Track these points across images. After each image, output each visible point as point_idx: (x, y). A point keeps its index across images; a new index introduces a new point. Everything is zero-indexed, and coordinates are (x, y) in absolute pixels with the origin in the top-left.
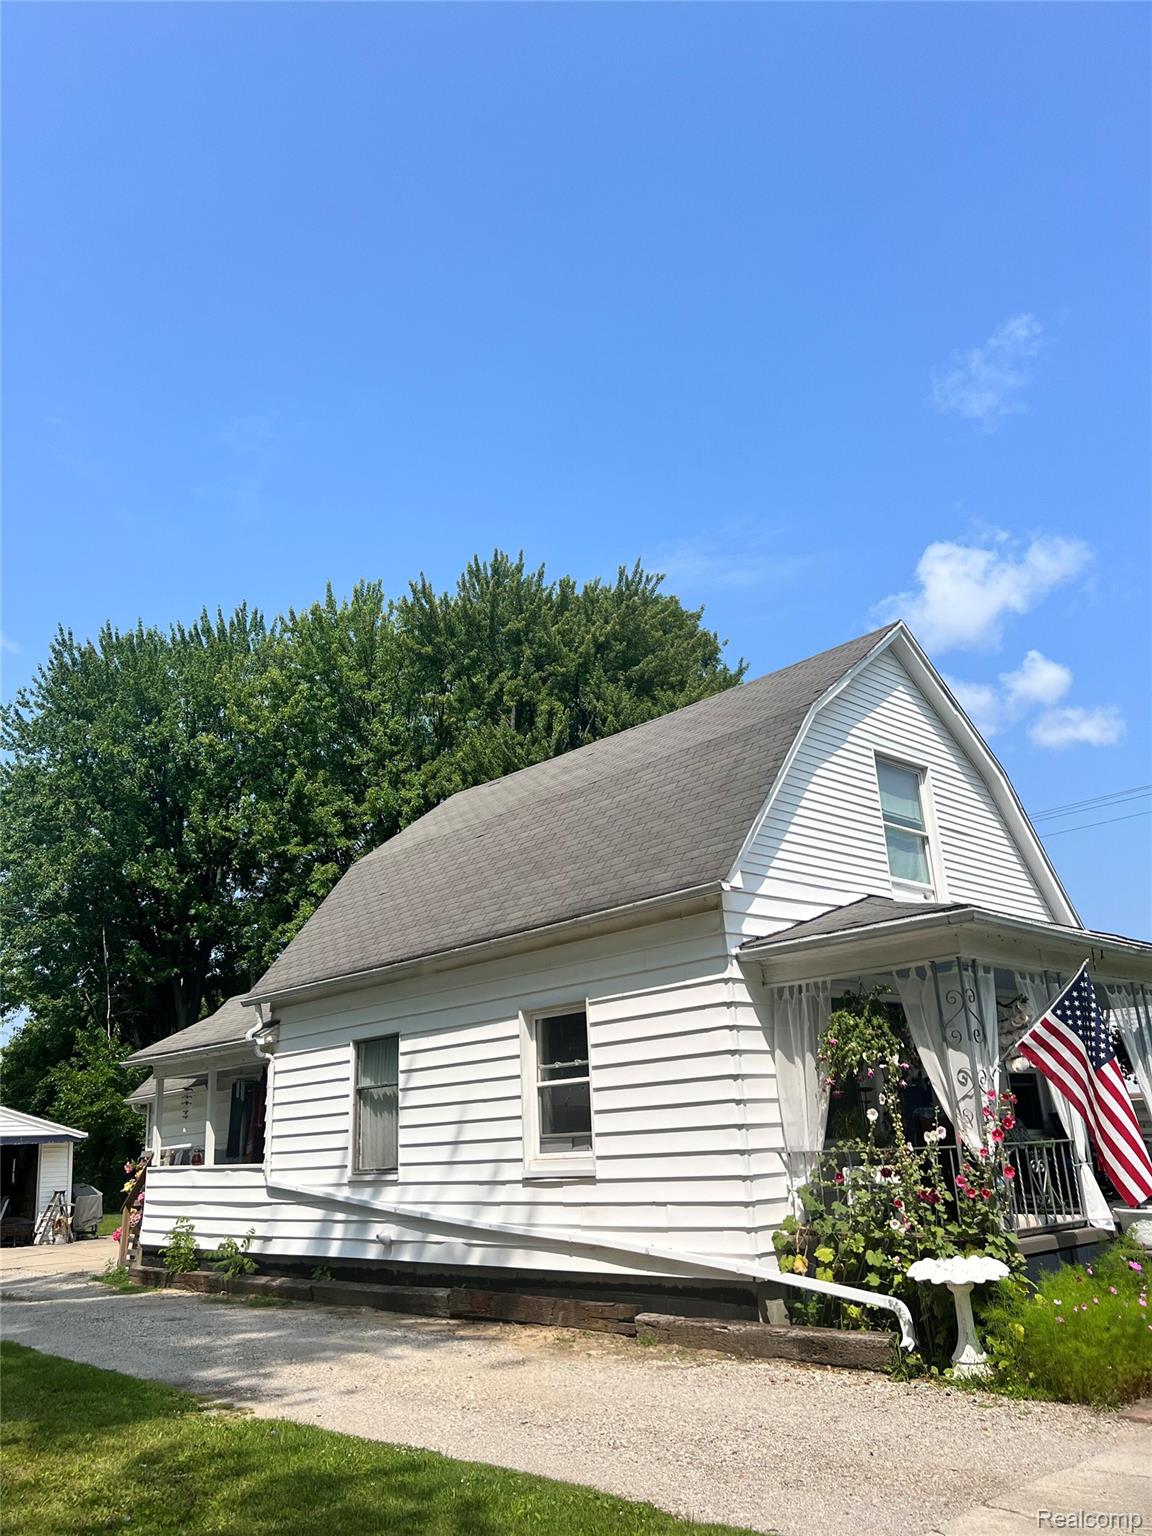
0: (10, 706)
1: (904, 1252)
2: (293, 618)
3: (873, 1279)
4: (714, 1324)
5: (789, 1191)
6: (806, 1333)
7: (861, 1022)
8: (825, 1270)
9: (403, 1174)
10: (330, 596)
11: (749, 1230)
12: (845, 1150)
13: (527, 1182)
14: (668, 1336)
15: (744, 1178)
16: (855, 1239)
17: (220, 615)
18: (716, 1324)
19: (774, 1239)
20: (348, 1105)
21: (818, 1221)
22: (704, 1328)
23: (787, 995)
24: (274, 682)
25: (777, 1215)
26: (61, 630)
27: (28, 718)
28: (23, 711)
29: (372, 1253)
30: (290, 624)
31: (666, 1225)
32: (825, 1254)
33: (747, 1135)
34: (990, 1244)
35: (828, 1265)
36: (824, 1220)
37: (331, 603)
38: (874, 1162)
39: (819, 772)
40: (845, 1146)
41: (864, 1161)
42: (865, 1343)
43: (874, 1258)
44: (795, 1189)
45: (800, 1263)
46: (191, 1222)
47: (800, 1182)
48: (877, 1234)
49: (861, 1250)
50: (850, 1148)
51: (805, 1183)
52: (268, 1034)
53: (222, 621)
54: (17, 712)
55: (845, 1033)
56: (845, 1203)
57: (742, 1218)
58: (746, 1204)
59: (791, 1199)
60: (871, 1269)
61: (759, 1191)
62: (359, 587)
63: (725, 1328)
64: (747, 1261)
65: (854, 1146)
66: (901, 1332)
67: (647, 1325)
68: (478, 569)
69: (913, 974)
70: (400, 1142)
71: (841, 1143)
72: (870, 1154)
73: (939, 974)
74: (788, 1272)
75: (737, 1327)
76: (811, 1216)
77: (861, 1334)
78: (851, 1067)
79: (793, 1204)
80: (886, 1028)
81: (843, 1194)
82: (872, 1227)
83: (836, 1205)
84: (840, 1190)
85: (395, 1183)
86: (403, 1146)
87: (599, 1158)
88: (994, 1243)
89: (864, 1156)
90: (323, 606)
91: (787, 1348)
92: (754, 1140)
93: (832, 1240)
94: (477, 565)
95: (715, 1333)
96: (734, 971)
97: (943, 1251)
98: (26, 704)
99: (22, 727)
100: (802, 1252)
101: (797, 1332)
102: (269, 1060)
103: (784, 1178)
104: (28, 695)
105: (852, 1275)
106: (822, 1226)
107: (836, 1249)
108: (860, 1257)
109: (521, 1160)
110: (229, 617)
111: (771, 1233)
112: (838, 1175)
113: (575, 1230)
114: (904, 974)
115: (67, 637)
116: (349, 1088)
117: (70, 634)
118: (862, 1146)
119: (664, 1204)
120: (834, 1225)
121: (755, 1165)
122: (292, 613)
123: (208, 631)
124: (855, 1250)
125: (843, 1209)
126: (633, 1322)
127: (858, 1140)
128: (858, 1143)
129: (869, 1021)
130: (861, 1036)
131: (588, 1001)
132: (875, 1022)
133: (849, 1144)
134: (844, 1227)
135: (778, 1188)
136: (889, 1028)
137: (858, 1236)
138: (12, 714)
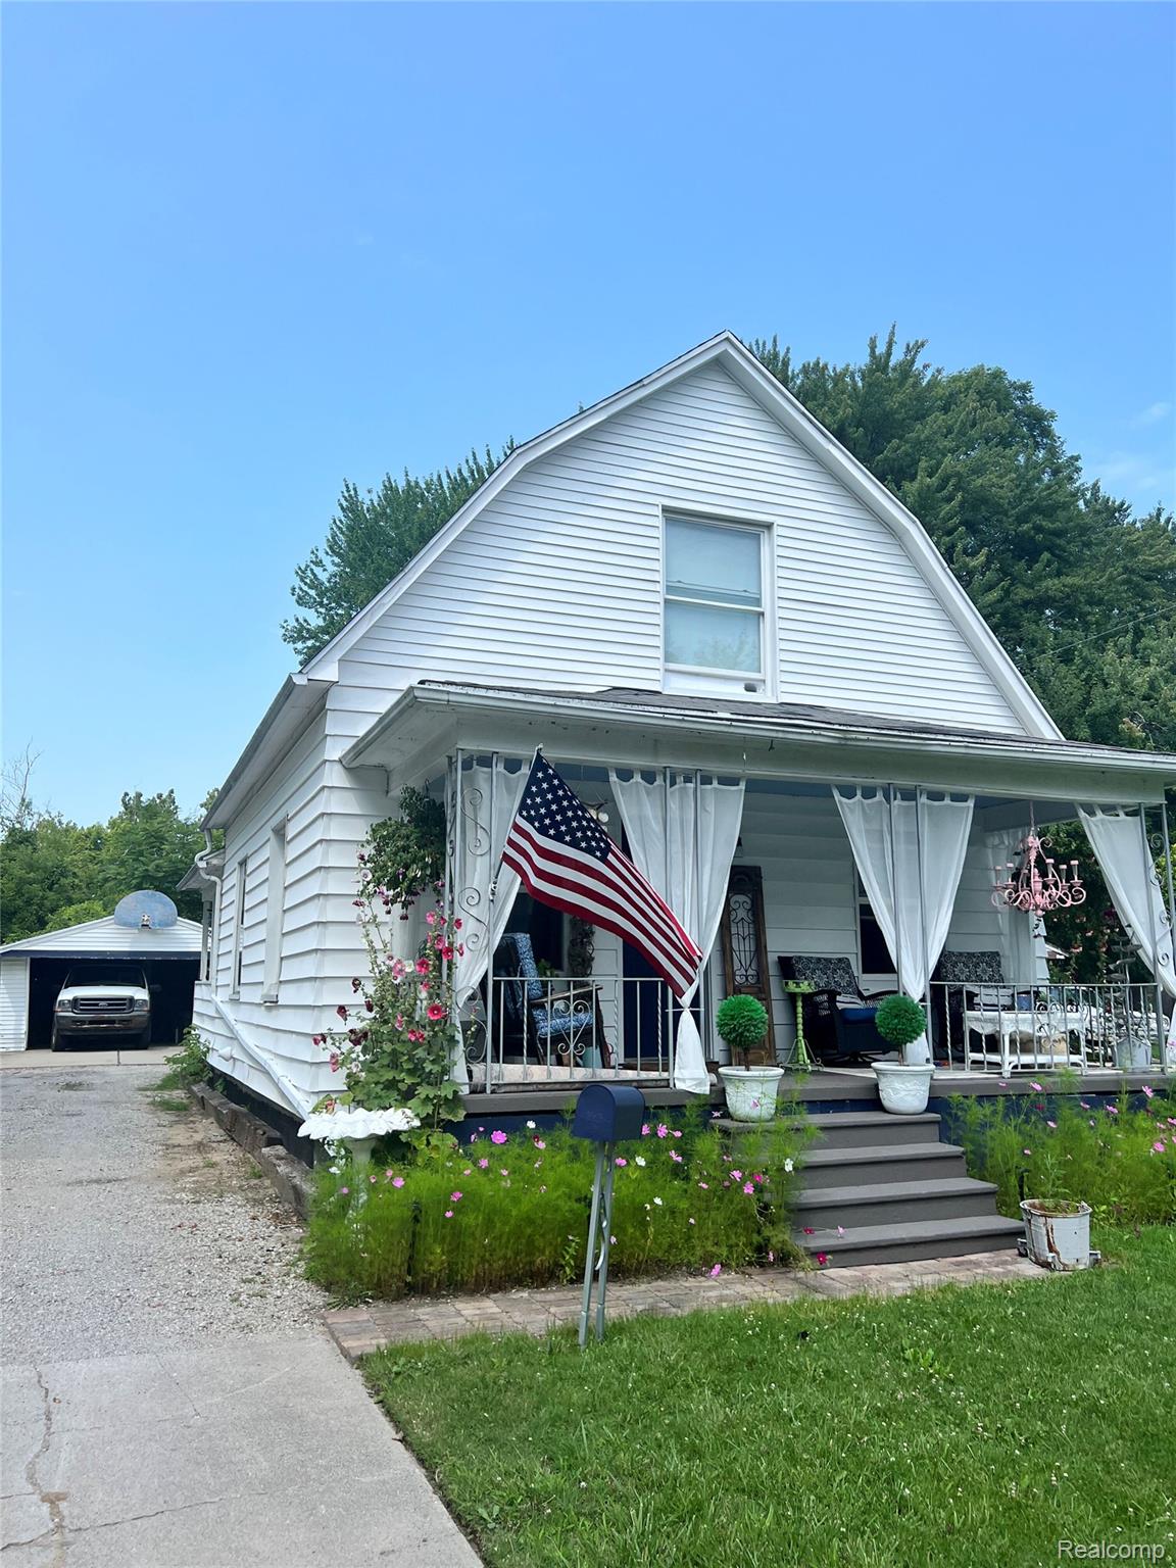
0: (307, 566)
11: (311, 1065)
15: (313, 1008)
17: (489, 455)
26: (347, 486)
27: (323, 576)
28: (318, 570)
52: (212, 857)
53: (490, 461)
54: (312, 570)
57: (310, 1052)
64: (307, 1098)
85: (239, 1002)
87: (281, 983)
96: (334, 776)
98: (319, 563)
99: (315, 584)
102: (216, 882)
104: (321, 555)
109: (263, 984)
115: (352, 493)
117: (355, 489)
138: (309, 573)
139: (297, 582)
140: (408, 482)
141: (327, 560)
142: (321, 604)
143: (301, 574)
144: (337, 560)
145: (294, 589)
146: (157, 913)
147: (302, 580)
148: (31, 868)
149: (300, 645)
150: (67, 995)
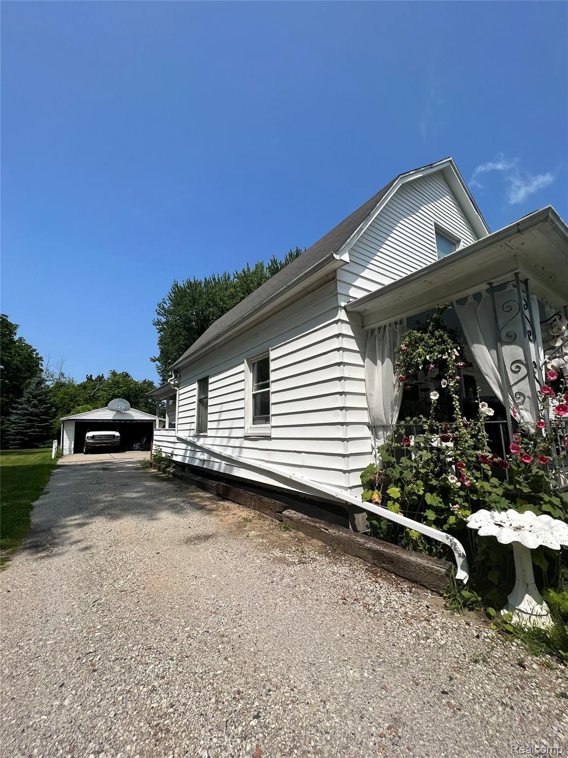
0: (161, 303)
1: (460, 500)
2: (237, 273)
3: (431, 515)
4: (321, 525)
5: (373, 448)
6: (378, 547)
7: (426, 336)
8: (394, 504)
9: (210, 433)
10: (248, 267)
11: (345, 472)
12: (411, 423)
13: (246, 438)
14: (298, 526)
15: (343, 440)
16: (417, 485)
17: (218, 276)
18: (322, 525)
19: (361, 477)
20: (195, 406)
21: (390, 469)
22: (316, 527)
23: (376, 332)
24: (231, 293)
25: (364, 463)
26: (175, 281)
27: (166, 307)
28: (164, 305)
29: (196, 463)
30: (236, 276)
31: (300, 464)
32: (394, 492)
33: (346, 414)
34: (546, 503)
35: (396, 500)
36: (394, 468)
37: (248, 269)
38: (432, 431)
39: (402, 222)
40: (411, 421)
41: (425, 430)
42: (424, 567)
43: (431, 499)
44: (376, 447)
45: (376, 496)
46: (161, 448)
47: (381, 442)
48: (434, 482)
49: (421, 492)
50: (415, 422)
51: (383, 443)
52: (176, 380)
55: (413, 344)
56: (410, 458)
57: (340, 464)
58: (344, 456)
59: (374, 453)
60: (430, 507)
61: (352, 448)
62: (257, 263)
63: (327, 530)
64: (343, 490)
65: (418, 420)
66: (455, 563)
67: (288, 518)
68: (292, 254)
69: (471, 299)
70: (208, 420)
71: (408, 418)
72: (431, 426)
73: (495, 293)
74: (367, 501)
75: (334, 531)
76: (386, 465)
77: (421, 558)
78: (418, 365)
79: (375, 456)
80: (446, 337)
81: (409, 453)
82: (430, 477)
83: (403, 459)
84: (407, 449)
85: (206, 436)
86: (210, 421)
87: (272, 427)
88: (550, 503)
89: (426, 427)
90: (246, 270)
91: (365, 553)
92: (351, 417)
93: (400, 482)
94: (291, 252)
95: (321, 531)
96: (342, 315)
97: (497, 504)
98: (165, 303)
99: (163, 308)
100: (378, 489)
101: (371, 545)
102: (177, 390)
103: (370, 440)
104: (166, 300)
105: (414, 509)
106: (392, 472)
107: (402, 488)
108: (421, 498)
109: (243, 428)
110: (221, 275)
111: (360, 473)
112: (405, 439)
113: (262, 462)
114: (462, 302)
115: (176, 283)
116: (195, 399)
118: (424, 420)
119: (300, 452)
120: (401, 473)
121: (351, 432)
122: (237, 272)
123: (214, 279)
124: (416, 492)
125: (409, 463)
126: (281, 514)
127: (421, 416)
128: (421, 418)
129: (432, 333)
130: (427, 345)
131: (270, 349)
132: (437, 333)
133: (415, 419)
134: (408, 475)
135: (366, 446)
136: (448, 336)
137: (420, 482)
139: (158, 308)
140: (195, 281)
141: (167, 302)
142: (165, 315)
143: (159, 305)
144: (170, 302)
145: (156, 310)
146: (123, 406)
147: (159, 307)
148: (66, 394)
149: (158, 327)
150: (90, 434)
